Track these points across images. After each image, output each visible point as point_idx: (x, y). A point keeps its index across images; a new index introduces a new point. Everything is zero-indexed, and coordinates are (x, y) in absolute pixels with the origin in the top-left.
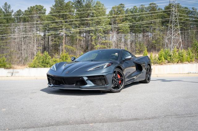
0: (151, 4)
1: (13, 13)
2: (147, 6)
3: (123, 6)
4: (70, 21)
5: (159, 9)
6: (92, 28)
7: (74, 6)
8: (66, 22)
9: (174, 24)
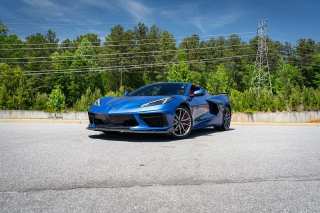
0: (232, 36)
1: (59, 43)
2: (227, 38)
3: (198, 38)
4: (130, 55)
5: (243, 43)
6: (158, 65)
7: (134, 36)
8: (125, 56)
9: (262, 61)
